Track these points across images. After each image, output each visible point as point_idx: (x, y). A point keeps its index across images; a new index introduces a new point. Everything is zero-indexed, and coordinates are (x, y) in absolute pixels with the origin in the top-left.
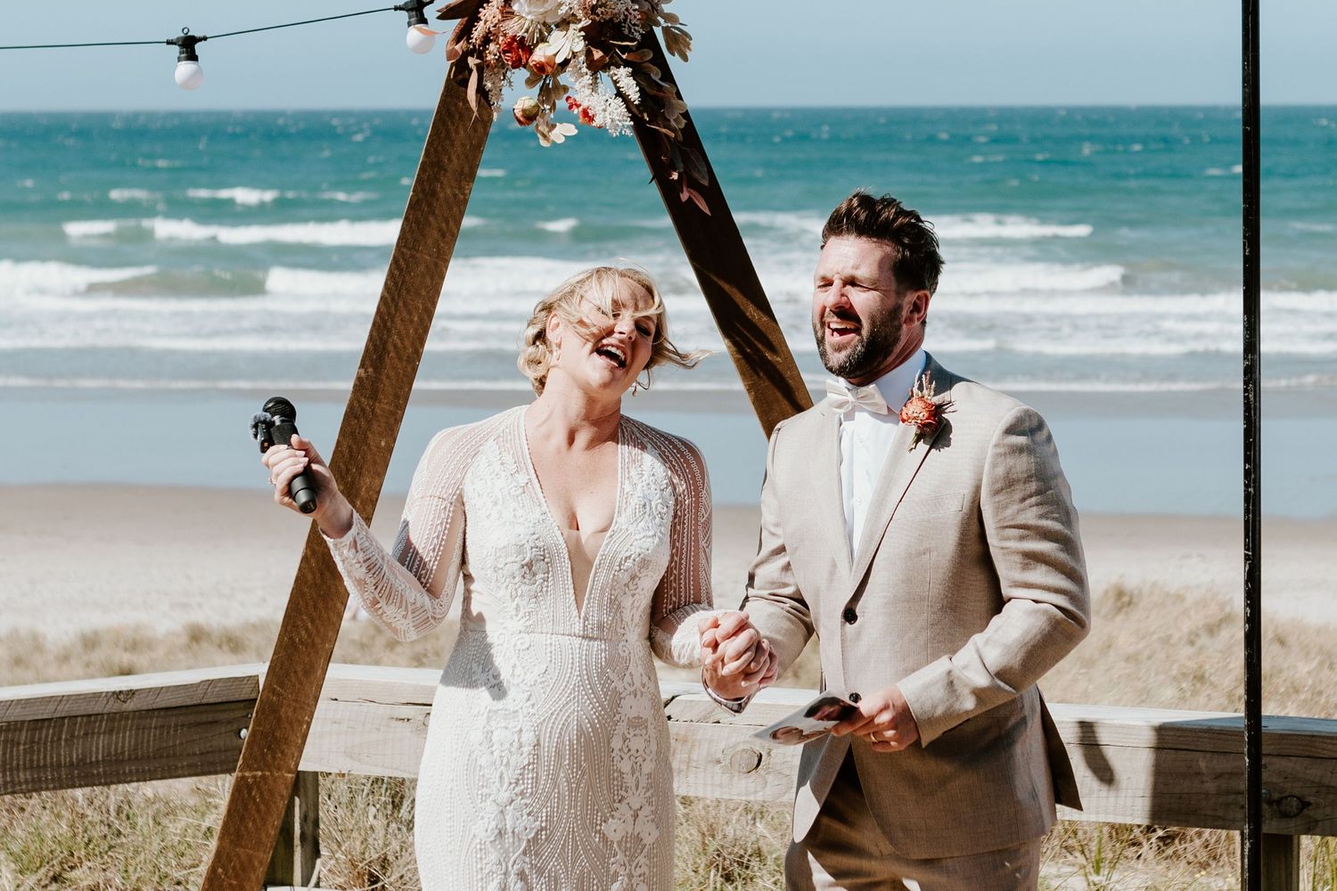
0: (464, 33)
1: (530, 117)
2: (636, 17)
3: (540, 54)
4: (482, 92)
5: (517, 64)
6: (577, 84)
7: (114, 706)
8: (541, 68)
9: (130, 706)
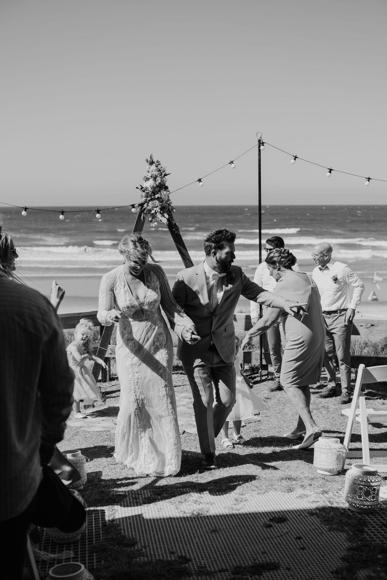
0: (141, 208)
1: (151, 221)
2: (167, 206)
3: (153, 212)
4: (144, 217)
5: (149, 213)
6: (159, 215)
7: (78, 315)
8: (153, 214)
9: (81, 315)
